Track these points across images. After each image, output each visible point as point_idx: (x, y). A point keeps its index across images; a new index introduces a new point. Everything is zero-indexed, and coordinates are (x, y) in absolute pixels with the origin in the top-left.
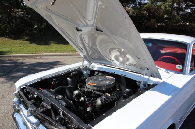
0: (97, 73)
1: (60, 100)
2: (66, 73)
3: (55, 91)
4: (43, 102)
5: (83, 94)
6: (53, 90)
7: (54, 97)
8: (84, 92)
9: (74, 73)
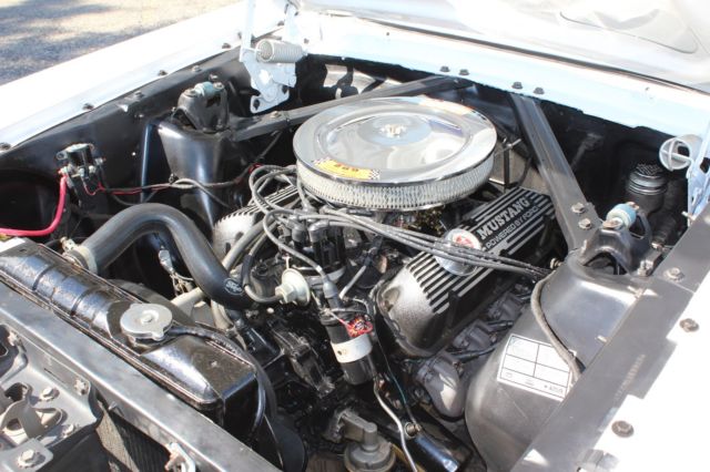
0: (341, 73)
1: (156, 345)
2: (147, 93)
3: (97, 250)
4: (18, 361)
5: (299, 247)
6: (85, 249)
7: (102, 319)
8: (304, 234)
9: (200, 88)
